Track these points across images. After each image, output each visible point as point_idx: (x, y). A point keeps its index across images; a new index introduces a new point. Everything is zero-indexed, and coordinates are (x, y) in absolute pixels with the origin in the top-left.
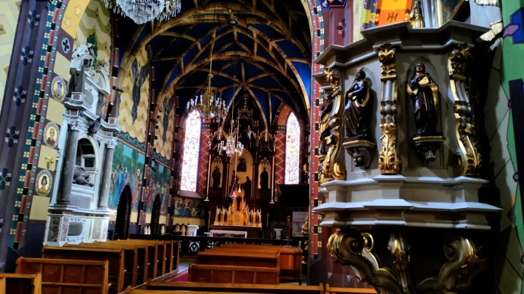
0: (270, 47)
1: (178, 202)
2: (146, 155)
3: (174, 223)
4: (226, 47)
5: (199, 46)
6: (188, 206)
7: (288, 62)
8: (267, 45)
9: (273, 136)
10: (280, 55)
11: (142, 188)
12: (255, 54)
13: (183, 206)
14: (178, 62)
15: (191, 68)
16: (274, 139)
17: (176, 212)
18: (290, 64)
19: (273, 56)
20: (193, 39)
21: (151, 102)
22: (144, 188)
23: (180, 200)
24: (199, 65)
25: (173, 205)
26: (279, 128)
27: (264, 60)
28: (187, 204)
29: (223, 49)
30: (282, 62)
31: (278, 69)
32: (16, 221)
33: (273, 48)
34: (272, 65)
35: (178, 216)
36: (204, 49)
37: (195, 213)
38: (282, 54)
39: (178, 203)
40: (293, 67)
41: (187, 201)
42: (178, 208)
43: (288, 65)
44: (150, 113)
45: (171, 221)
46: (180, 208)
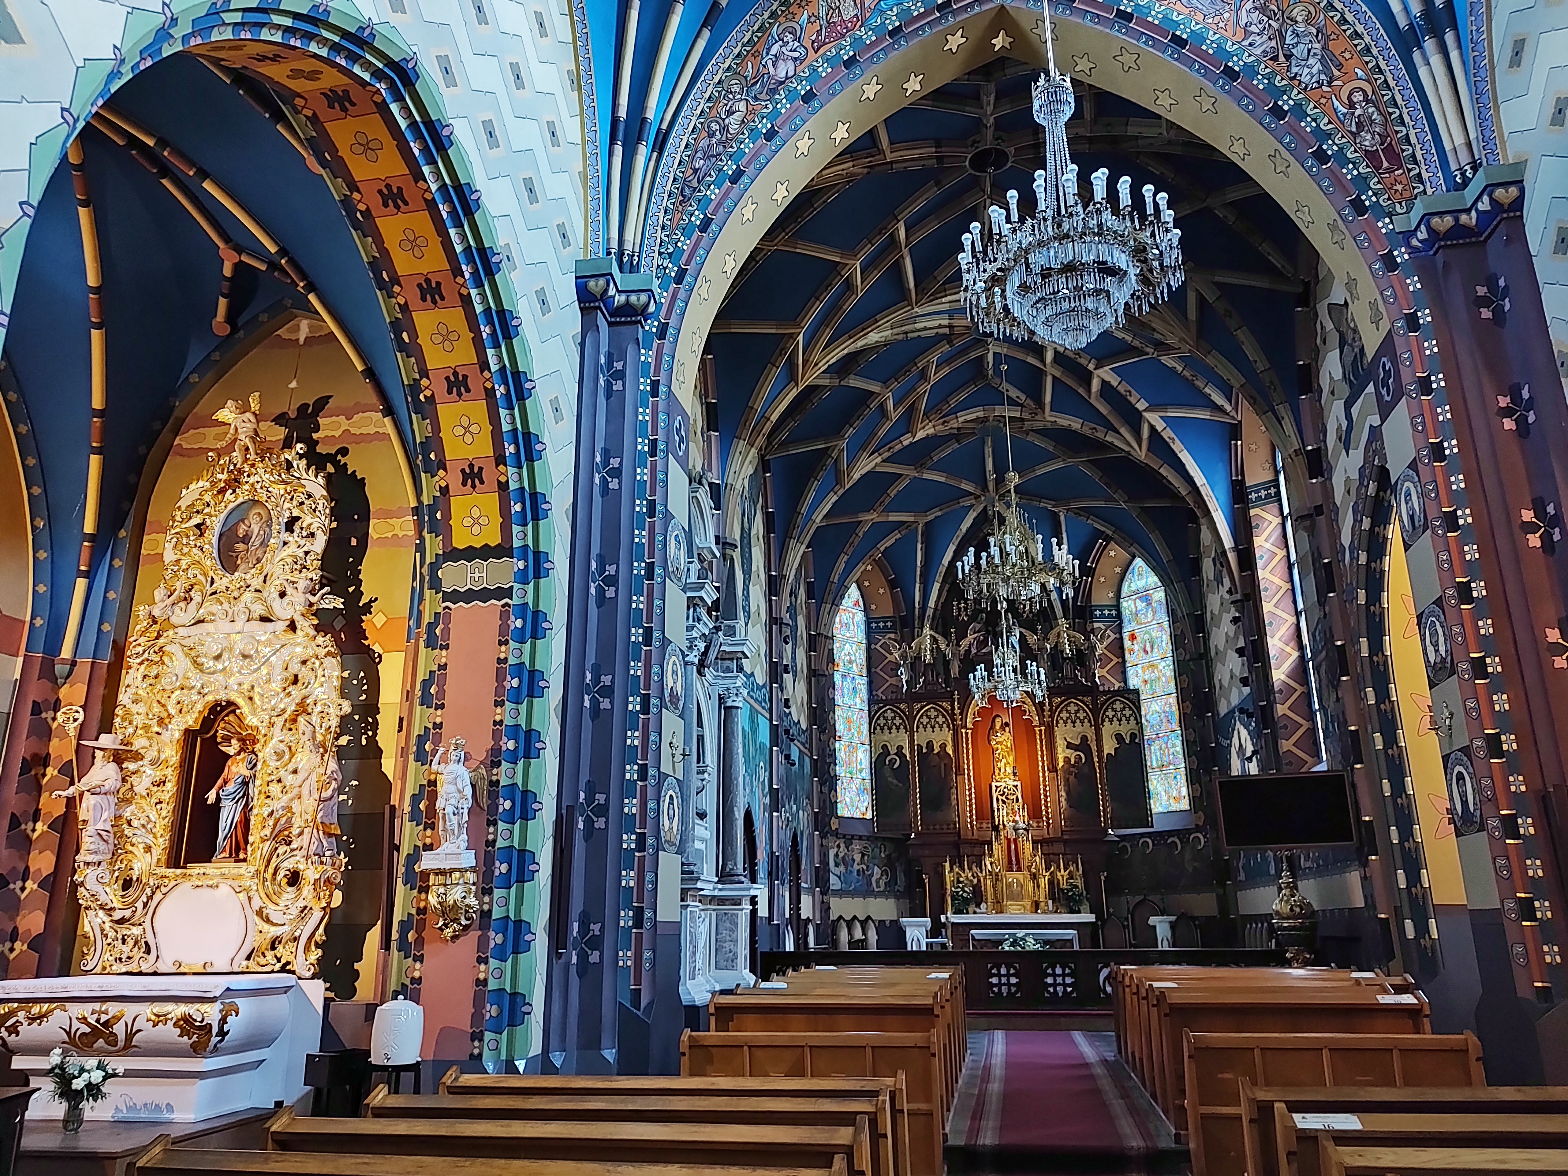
0: (1095, 385)
1: (836, 850)
2: (771, 720)
3: (833, 916)
4: (963, 396)
5: (890, 404)
6: (862, 861)
7: (1154, 418)
8: (1086, 378)
9: (1088, 638)
10: (1130, 403)
11: (771, 816)
12: (1047, 408)
13: (846, 862)
14: (834, 455)
15: (866, 465)
16: (1093, 648)
17: (835, 883)
18: (1160, 425)
19: (1103, 409)
20: (875, 387)
21: (770, 570)
22: (775, 814)
23: (839, 846)
24: (886, 455)
25: (824, 861)
26: (1098, 613)
27: (1075, 424)
28: (857, 857)
29: (953, 403)
30: (1134, 420)
31: (1117, 443)
32: (631, 928)
33: (1105, 383)
34: (1100, 435)
35: (840, 893)
36: (901, 410)
37: (882, 883)
38: (1133, 400)
39: (837, 855)
40: (1168, 434)
41: (856, 846)
42: (837, 871)
43: (1152, 428)
44: (770, 600)
45: (825, 909)
46: (842, 868)
